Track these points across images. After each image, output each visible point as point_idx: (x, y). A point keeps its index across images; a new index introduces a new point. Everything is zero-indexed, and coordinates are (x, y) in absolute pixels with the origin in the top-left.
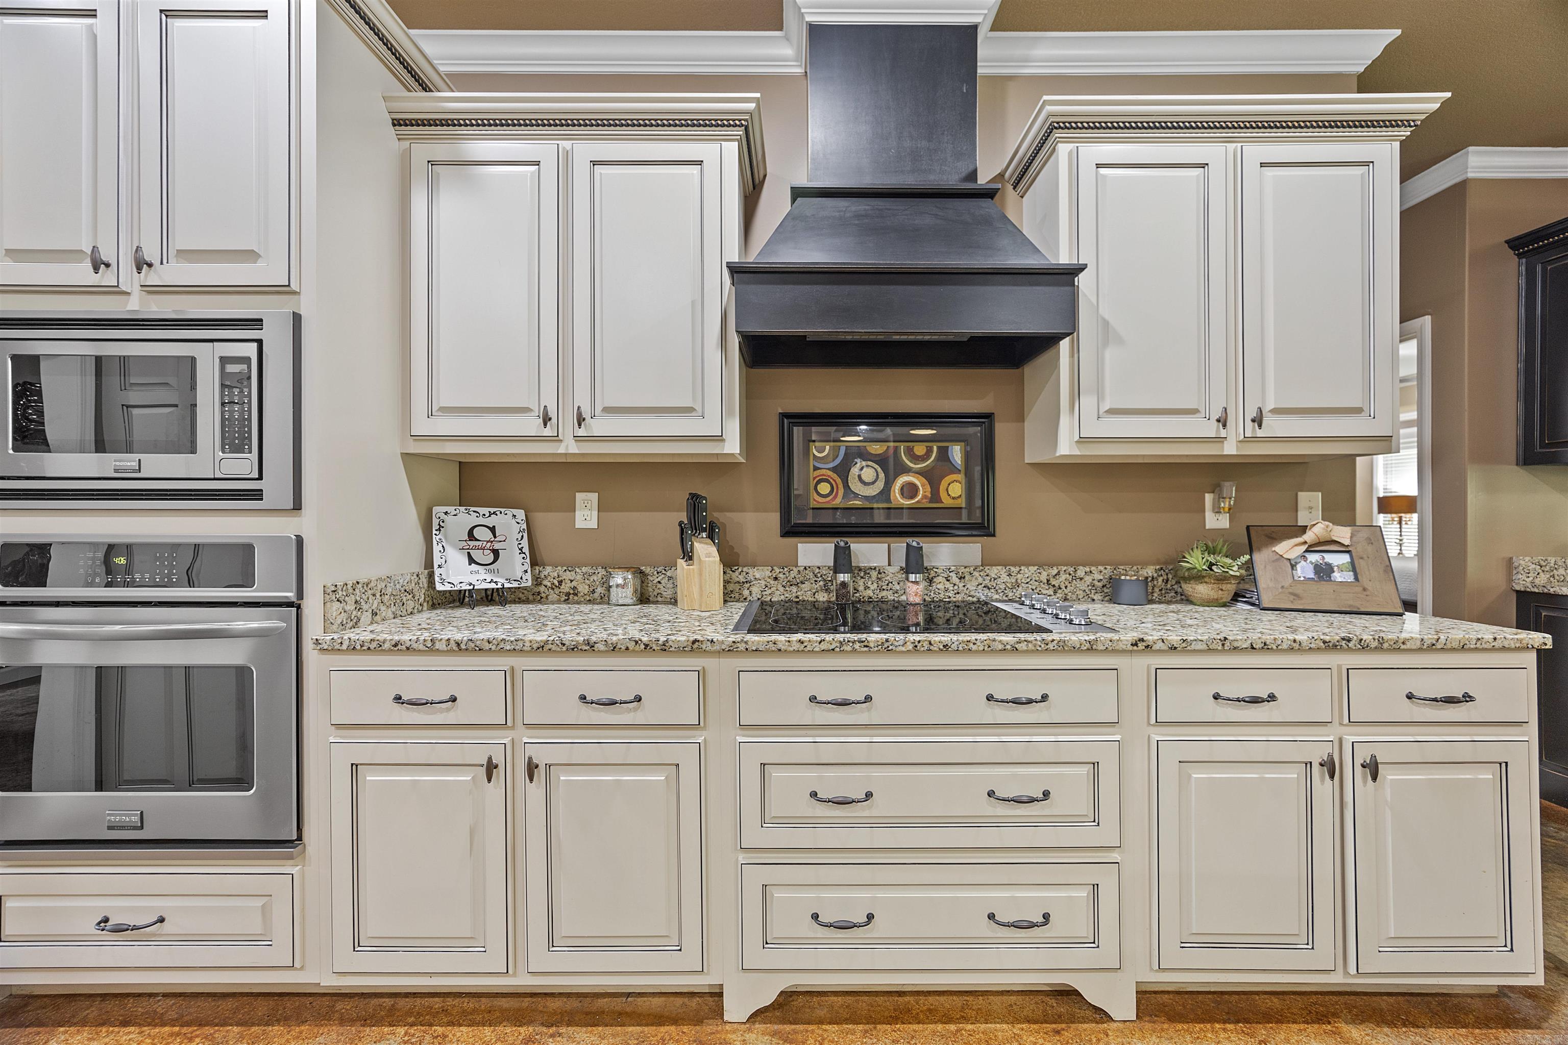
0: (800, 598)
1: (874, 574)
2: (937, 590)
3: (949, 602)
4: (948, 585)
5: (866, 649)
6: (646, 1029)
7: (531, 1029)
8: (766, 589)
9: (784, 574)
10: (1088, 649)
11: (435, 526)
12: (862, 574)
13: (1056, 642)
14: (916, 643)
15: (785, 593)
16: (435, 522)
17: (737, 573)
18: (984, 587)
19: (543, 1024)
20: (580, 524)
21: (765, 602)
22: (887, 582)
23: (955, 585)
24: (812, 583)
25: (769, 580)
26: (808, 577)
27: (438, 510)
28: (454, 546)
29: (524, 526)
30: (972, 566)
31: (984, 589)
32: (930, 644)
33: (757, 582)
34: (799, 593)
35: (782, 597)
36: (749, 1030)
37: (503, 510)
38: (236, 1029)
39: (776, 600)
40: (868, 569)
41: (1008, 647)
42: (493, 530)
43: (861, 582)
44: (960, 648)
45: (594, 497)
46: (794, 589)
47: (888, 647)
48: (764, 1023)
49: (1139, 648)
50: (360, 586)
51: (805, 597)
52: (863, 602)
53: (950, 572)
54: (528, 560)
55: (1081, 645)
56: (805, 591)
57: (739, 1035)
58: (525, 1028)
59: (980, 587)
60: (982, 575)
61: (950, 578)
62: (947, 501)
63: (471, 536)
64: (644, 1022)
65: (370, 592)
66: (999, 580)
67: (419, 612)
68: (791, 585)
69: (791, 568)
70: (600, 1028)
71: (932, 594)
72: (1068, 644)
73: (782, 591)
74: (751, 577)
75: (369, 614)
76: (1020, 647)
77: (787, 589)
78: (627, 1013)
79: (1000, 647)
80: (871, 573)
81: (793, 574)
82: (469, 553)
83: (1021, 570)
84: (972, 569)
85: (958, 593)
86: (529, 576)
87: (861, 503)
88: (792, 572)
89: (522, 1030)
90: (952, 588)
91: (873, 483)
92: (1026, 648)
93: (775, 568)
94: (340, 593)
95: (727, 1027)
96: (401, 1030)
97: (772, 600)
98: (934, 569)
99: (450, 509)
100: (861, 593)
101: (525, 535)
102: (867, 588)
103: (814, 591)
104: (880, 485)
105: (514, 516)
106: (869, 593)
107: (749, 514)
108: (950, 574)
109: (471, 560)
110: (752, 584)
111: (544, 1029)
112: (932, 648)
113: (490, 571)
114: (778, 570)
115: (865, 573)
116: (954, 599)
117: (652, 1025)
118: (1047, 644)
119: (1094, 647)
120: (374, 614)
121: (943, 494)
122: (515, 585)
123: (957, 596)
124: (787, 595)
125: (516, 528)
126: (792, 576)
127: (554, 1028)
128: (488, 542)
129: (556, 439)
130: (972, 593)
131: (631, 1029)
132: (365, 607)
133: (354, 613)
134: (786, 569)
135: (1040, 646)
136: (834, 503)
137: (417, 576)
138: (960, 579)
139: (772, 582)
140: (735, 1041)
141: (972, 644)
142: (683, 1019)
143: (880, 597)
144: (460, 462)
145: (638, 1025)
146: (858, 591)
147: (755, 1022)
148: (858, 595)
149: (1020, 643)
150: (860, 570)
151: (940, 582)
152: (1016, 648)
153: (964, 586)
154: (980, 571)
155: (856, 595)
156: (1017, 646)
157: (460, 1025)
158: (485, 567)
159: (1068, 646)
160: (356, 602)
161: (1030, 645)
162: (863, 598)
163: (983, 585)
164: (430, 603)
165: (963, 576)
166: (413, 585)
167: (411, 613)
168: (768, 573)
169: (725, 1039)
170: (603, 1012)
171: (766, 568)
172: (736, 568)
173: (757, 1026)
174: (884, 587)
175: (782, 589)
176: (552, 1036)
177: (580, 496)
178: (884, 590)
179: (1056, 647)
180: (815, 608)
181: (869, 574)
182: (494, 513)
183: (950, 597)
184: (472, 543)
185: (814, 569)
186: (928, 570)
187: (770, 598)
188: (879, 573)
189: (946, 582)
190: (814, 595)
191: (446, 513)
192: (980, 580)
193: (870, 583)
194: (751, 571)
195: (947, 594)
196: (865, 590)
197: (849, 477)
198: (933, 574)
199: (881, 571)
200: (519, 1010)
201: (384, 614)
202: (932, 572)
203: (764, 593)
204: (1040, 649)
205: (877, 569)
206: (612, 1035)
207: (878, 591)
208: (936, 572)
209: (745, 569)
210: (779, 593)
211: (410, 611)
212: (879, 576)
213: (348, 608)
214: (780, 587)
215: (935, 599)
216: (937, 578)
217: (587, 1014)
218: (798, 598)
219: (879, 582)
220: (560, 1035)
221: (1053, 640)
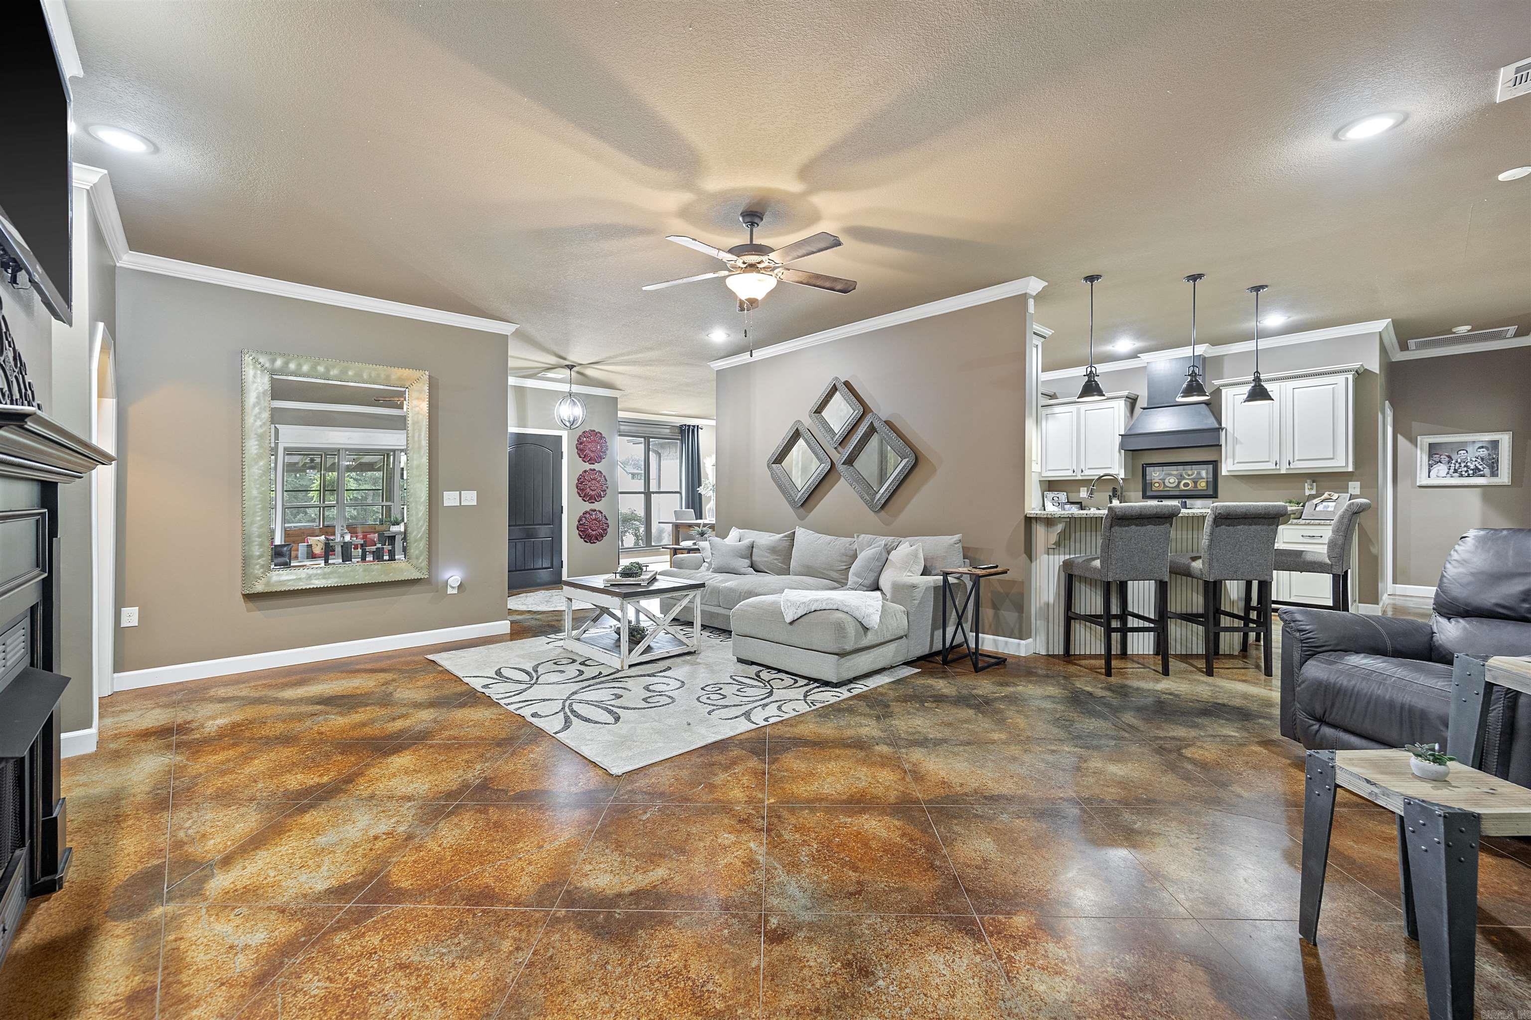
20: (1081, 496)
27: (1045, 493)
45: (1085, 487)
62: (1199, 488)
87: (1169, 489)
91: (1174, 483)
104: (1176, 483)
107: (1133, 492)
121: (1198, 486)
136: (1160, 489)
177: (1081, 489)
197: (1166, 481)
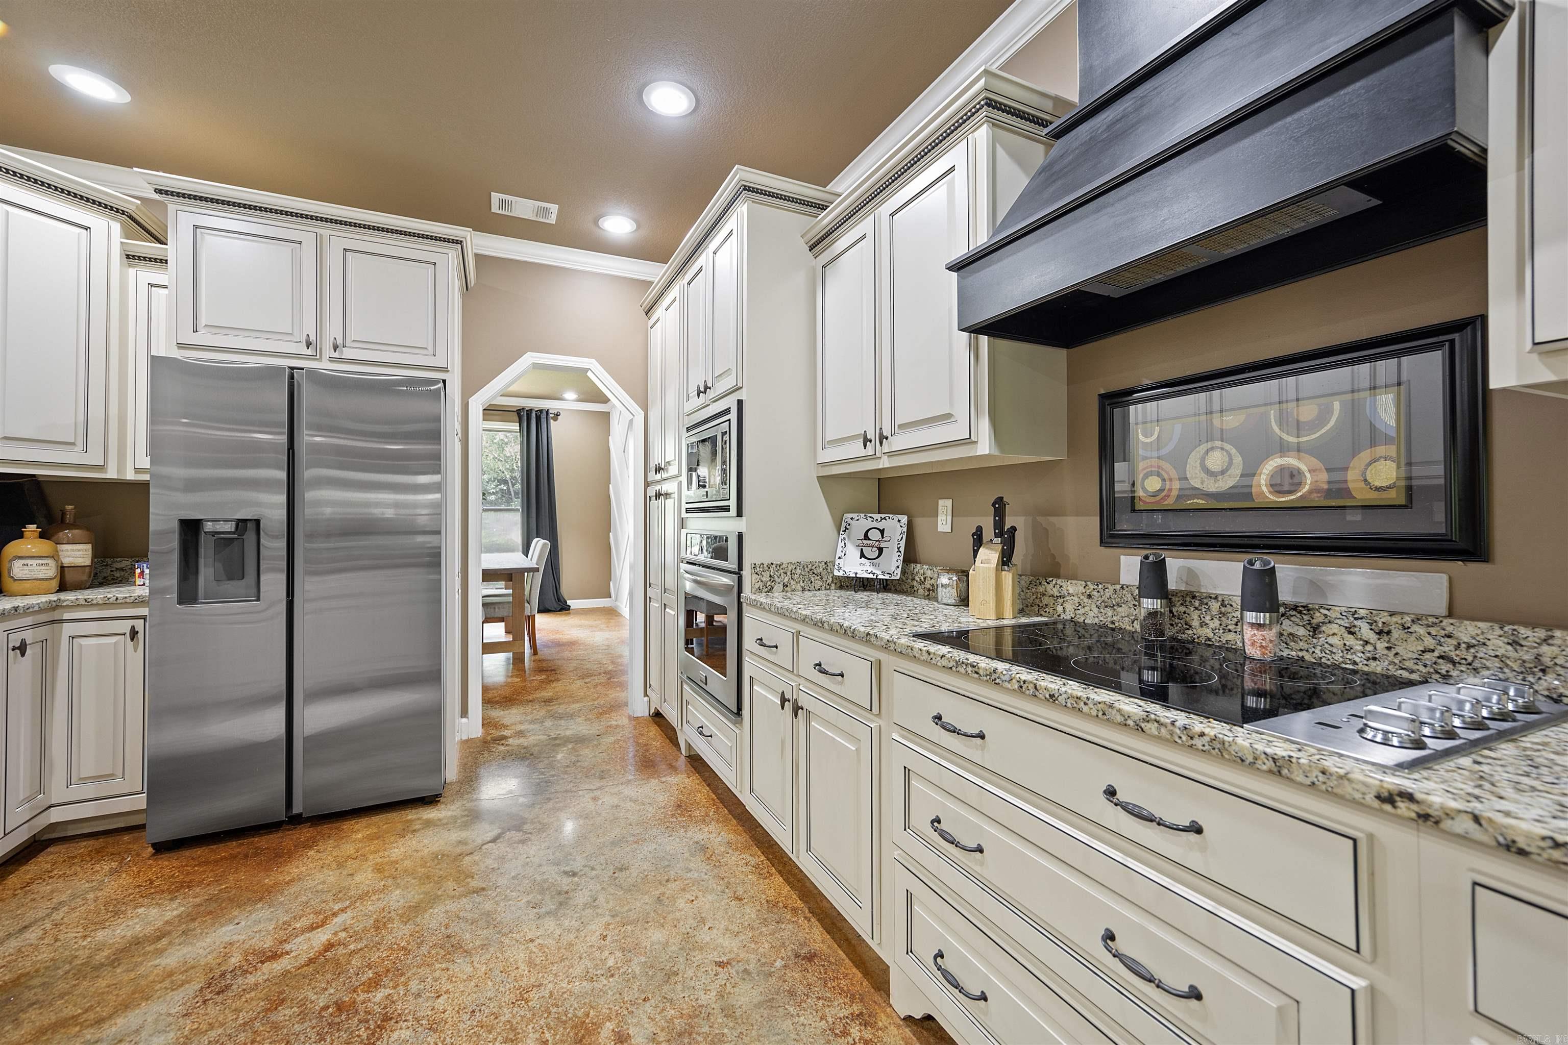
0: (1116, 625)
1: (1215, 606)
2: (1326, 646)
3: (1355, 672)
4: (1350, 641)
5: (976, 676)
6: (847, 960)
7: (803, 905)
8: (1079, 607)
9: (1098, 592)
10: (1270, 771)
11: (843, 528)
12: (1197, 604)
13: (1207, 739)
14: (1022, 683)
15: (1099, 615)
16: (844, 524)
17: (1051, 585)
18: (1441, 657)
19: (809, 908)
20: (941, 528)
21: (1078, 622)
22: (1235, 620)
23: (1367, 642)
24: (1130, 608)
25: (1082, 597)
26: (1125, 599)
27: (847, 516)
28: (853, 543)
29: (905, 529)
30: (1408, 614)
31: (1441, 661)
32: (1036, 687)
33: (1070, 598)
34: (1115, 618)
35: (1096, 620)
36: (899, 1026)
37: (891, 516)
38: (726, 811)
39: (1090, 622)
40: (1206, 598)
41: (1130, 722)
42: (882, 532)
43: (1195, 615)
44: (1069, 705)
45: (949, 503)
46: (1110, 612)
47: (995, 679)
48: (914, 1035)
49: (1399, 812)
50: (774, 566)
51: (1121, 624)
52: (1198, 643)
53: (1356, 619)
54: (902, 558)
55: (1256, 758)
56: (1122, 617)
57: (888, 1022)
58: (801, 902)
59: (1428, 656)
60: (1434, 633)
61: (1357, 629)
62: (1361, 494)
63: (866, 537)
64: (852, 956)
65: (782, 571)
66: (1483, 649)
67: (826, 589)
68: (1106, 607)
69: (1106, 585)
70: (828, 937)
71: (1317, 651)
72: (1229, 749)
73: (1096, 612)
74: (1064, 592)
75: (781, 585)
76: (1151, 728)
77: (1102, 610)
78: (850, 943)
79: (1119, 719)
80: (1210, 603)
81: (1109, 592)
82: (862, 549)
83: (1552, 637)
84: (1408, 619)
85: (1375, 659)
86: (899, 571)
87: (1203, 502)
88: (1107, 590)
89: (799, 902)
90: (1359, 648)
91: (1223, 472)
92: (1157, 733)
93: (1089, 583)
94: (758, 569)
95: (888, 1009)
96: (763, 858)
97: (1086, 621)
98: (1322, 610)
99: (855, 516)
100: (1195, 630)
101: (904, 537)
102: (1203, 624)
103: (1133, 618)
105: (899, 521)
106: (1208, 632)
107: (1069, 518)
108: (1358, 623)
109: (862, 555)
110: (1065, 599)
111: (807, 911)
112: (1037, 693)
113: (873, 565)
114: (1092, 587)
115: (1201, 603)
116: (1366, 669)
117: (853, 962)
118: (1192, 738)
119: (1285, 772)
120: (785, 586)
121: (1354, 482)
122: (887, 577)
123: (1373, 664)
124: (1102, 619)
125: (899, 530)
126: (1108, 595)
127: (811, 915)
128: (877, 541)
129: (874, 457)
130: (1409, 664)
131: (841, 952)
132: (777, 580)
133: (769, 583)
134: (1100, 586)
135: (1180, 737)
136: (1166, 502)
137: (825, 563)
138: (1380, 633)
139: (1086, 600)
140: (881, 1021)
141: (1082, 703)
142: (872, 977)
143: (1224, 640)
144: (879, 479)
145: (846, 955)
146: (1191, 626)
147: (910, 1027)
148: (1190, 632)
149: (1148, 722)
150: (1194, 597)
151: (1334, 634)
152: (1141, 727)
153: (1389, 648)
154: (1428, 626)
155: (1187, 632)
156: (1143, 725)
157: (782, 876)
158: (872, 561)
159: (1230, 753)
160: (770, 576)
161: (1163, 730)
162: (1198, 638)
163: (1436, 654)
164: (838, 584)
165: (1386, 630)
166: (821, 569)
167: (819, 589)
168: (1082, 589)
169: (877, 1013)
170: (841, 930)
171: (1080, 582)
172: (1051, 579)
173: (907, 1030)
174: (1230, 627)
175: (1096, 610)
176: (805, 918)
177: (941, 503)
178: (1230, 631)
179: (1207, 747)
180: (1134, 640)
181: (1207, 604)
182: (885, 518)
183: (1355, 663)
184: (866, 542)
185: (1133, 590)
186: (1308, 610)
187: (1083, 619)
188: (1223, 605)
189: (1346, 635)
190: (1133, 623)
191: (852, 519)
192: (1429, 642)
193: (1208, 618)
194: (1064, 584)
195: (1349, 656)
196: (1202, 626)
197: (1188, 466)
198: (1318, 618)
199: (1226, 603)
200: (810, 892)
201: (793, 587)
202: (1318, 614)
203: (1078, 612)
204: (1179, 741)
205: (1220, 599)
206: (829, 946)
207: (1221, 631)
208: (1326, 616)
209: (1059, 582)
210: (1093, 615)
211: (817, 588)
212: (1223, 609)
213: (764, 579)
214: (1094, 606)
215: (1323, 660)
216: (1328, 625)
217: (833, 923)
218: (1114, 623)
219: (1223, 619)
220: (809, 921)
221: (1202, 735)
